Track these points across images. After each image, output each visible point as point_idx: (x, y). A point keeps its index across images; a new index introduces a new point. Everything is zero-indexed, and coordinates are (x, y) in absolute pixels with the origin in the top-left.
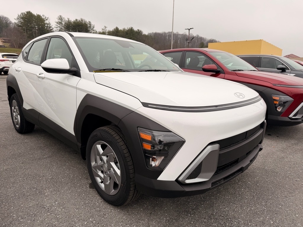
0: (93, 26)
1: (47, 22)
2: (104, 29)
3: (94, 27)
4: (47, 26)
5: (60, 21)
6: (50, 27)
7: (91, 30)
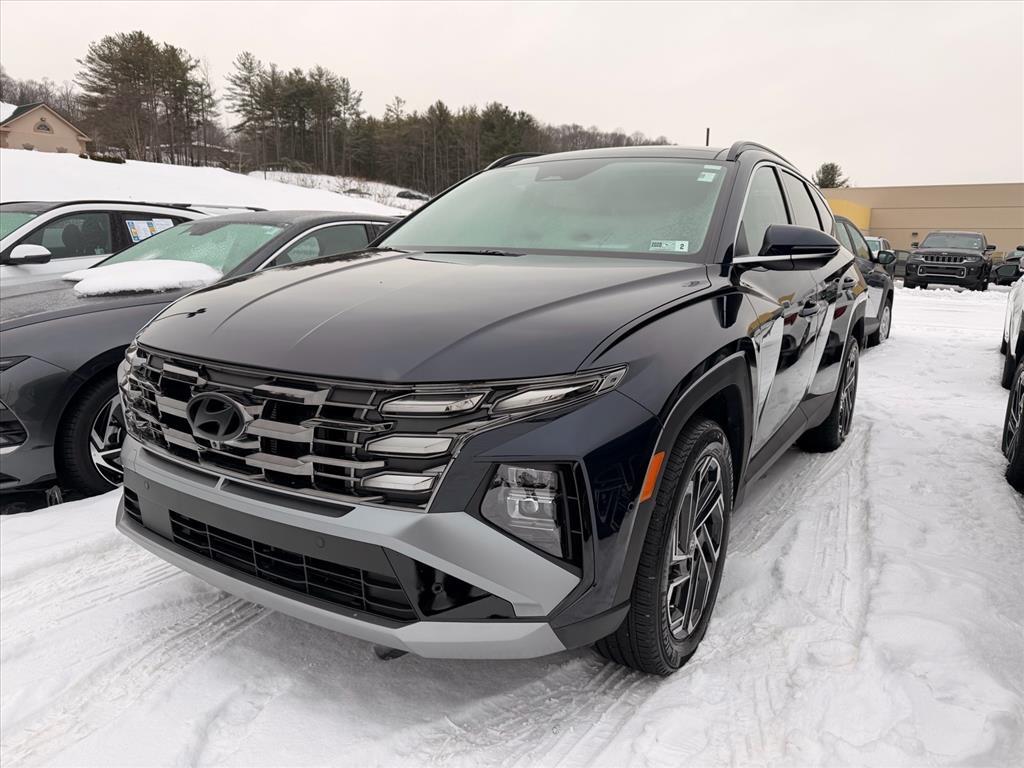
0: (356, 95)
2: (394, 107)
3: (359, 100)
5: (245, 73)
6: (209, 96)
7: (348, 109)
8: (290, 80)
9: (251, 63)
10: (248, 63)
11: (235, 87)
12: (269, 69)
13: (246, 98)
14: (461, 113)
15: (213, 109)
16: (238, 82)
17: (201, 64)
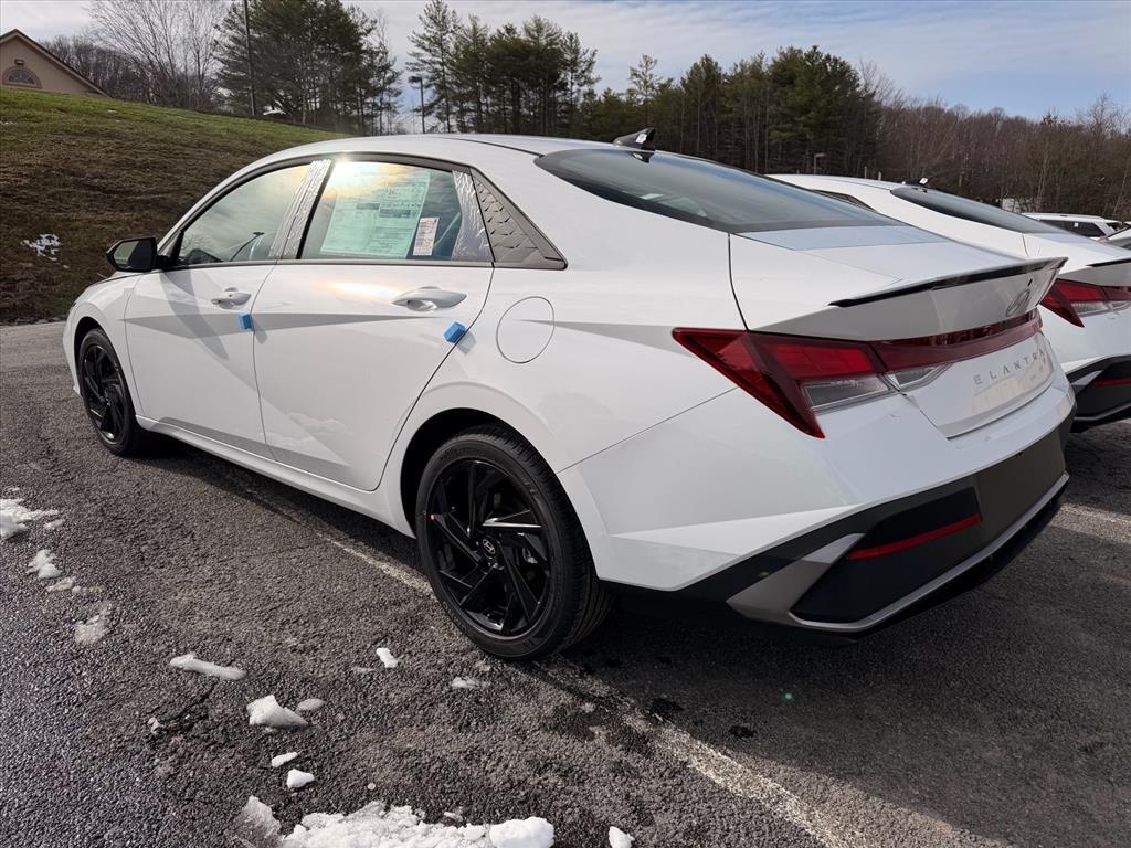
0: (588, 56)
1: (370, 41)
2: (640, 70)
3: (591, 64)
4: (371, 65)
5: (435, 30)
6: (386, 68)
7: (577, 77)
8: (498, 41)
9: (444, 17)
10: (439, 19)
11: (423, 51)
12: (468, 25)
13: (438, 66)
14: (739, 70)
15: (393, 86)
16: (427, 43)
17: (377, 25)
